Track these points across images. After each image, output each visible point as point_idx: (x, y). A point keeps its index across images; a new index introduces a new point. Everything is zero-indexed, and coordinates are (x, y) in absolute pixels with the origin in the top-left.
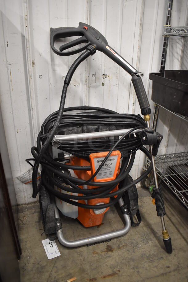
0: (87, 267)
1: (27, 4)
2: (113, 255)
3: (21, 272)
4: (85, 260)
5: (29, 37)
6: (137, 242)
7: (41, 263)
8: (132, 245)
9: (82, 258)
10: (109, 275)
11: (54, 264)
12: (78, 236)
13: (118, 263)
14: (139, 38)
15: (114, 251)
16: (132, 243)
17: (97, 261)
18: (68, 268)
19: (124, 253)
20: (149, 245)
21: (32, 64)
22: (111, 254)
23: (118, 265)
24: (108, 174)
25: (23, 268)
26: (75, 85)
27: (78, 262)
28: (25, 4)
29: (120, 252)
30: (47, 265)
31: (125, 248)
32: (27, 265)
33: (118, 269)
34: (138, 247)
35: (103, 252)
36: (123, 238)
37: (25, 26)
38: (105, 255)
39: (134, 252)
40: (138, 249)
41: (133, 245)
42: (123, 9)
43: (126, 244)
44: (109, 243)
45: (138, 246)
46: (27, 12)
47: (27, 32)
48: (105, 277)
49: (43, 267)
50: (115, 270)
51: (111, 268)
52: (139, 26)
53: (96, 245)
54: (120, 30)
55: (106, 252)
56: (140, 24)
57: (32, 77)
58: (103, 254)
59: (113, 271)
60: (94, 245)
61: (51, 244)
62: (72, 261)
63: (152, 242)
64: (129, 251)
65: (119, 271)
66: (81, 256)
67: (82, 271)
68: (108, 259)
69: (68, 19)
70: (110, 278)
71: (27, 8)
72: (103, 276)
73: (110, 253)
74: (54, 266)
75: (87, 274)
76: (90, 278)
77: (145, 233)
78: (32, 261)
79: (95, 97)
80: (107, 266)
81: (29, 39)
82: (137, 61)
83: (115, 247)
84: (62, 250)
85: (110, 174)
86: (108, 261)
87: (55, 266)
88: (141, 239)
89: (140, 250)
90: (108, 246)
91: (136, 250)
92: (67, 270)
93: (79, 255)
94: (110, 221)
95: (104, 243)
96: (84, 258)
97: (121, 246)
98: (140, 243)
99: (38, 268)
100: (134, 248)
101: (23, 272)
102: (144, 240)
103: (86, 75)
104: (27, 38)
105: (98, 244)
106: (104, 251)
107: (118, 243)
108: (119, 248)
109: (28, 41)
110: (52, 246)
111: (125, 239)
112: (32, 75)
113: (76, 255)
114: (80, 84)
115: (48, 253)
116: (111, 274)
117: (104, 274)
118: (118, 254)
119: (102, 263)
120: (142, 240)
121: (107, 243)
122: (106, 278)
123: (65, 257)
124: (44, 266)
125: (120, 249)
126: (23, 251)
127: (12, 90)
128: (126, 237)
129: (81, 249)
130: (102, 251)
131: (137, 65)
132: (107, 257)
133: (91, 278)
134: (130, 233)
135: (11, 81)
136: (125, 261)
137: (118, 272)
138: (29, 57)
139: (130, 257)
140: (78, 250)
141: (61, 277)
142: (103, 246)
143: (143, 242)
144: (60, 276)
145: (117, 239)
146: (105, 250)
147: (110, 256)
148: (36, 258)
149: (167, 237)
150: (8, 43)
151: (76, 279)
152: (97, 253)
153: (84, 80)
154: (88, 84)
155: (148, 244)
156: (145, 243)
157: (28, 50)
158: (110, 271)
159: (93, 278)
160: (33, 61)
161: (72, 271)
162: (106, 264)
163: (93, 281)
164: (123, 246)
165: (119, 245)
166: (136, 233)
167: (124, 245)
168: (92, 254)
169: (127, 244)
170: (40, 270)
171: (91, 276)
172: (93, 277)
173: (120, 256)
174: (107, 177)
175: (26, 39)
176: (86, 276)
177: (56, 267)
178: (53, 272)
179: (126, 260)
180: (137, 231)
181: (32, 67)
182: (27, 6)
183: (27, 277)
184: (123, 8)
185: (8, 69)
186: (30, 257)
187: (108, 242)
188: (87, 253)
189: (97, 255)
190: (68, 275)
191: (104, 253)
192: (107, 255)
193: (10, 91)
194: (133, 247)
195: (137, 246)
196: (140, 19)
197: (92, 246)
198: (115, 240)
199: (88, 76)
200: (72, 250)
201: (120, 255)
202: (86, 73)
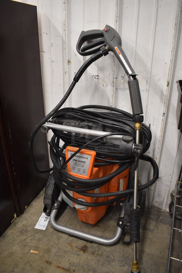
0: (54, 250)
1: (65, 11)
2: (82, 256)
3: (12, 225)
4: (58, 245)
6: (114, 259)
7: (28, 227)
8: (106, 258)
9: (56, 242)
10: (63, 268)
11: (35, 234)
12: (70, 224)
13: (79, 264)
14: (173, 39)
15: (86, 253)
16: (108, 257)
17: (65, 252)
18: (41, 242)
19: (93, 260)
20: (123, 270)
21: (67, 62)
22: (81, 254)
23: (78, 266)
24: (82, 171)
25: (15, 224)
26: (103, 85)
27: (52, 243)
28: (64, 12)
29: (90, 257)
30: (30, 231)
31: (98, 256)
32: (19, 223)
33: (74, 269)
34: (110, 264)
35: (77, 248)
36: (104, 247)
37: (63, 30)
38: (76, 252)
39: (102, 265)
40: (109, 265)
41: (107, 259)
42: (157, 9)
43: (103, 254)
44: (89, 244)
45: (111, 262)
46: (65, 18)
47: (65, 35)
48: (59, 267)
49: (26, 231)
50: (71, 268)
51: (70, 264)
52: (174, 26)
53: (77, 239)
54: (153, 32)
55: (79, 250)
57: (67, 74)
58: (75, 249)
59: (69, 267)
60: (75, 238)
61: (46, 218)
62: (48, 240)
63: (128, 269)
64: (99, 261)
65: (74, 271)
66: (58, 240)
67: (48, 251)
68: (75, 256)
69: (99, 22)
70: (62, 271)
71: (65, 15)
72: (58, 266)
73: (82, 252)
74: (34, 235)
75: (49, 256)
76: (48, 260)
77: (130, 257)
78: (24, 222)
79: (123, 100)
80: (69, 260)
81: (66, 41)
82: (170, 65)
83: (90, 250)
84: (49, 227)
85: (84, 172)
86: (74, 257)
87: (35, 235)
88: (121, 259)
89: (109, 268)
90: (85, 246)
91: (106, 265)
92: (39, 243)
93: (56, 238)
94: (108, 227)
95: (85, 242)
96: (59, 243)
97: (96, 253)
98: (117, 262)
99: (23, 229)
100: (106, 262)
101: (13, 226)
102: (122, 261)
104: (65, 40)
105: (79, 240)
106: (78, 248)
107: (97, 249)
108: (93, 253)
109: (65, 43)
110: (46, 220)
111: (106, 249)
112: (67, 72)
113: (55, 236)
114: (108, 85)
115: (39, 223)
116: (65, 269)
117: (60, 265)
118: (87, 258)
119: (67, 256)
120: (120, 260)
121: (87, 244)
122: (59, 269)
123: (47, 233)
124: (28, 231)
125: (92, 255)
126: (25, 213)
127: (53, 83)
128: (108, 249)
129: (63, 235)
130: (76, 247)
131: (169, 71)
132: (76, 254)
133: (49, 261)
134: (115, 248)
135: (53, 76)
136: (87, 267)
137: (72, 271)
138: (65, 56)
139: (94, 266)
140: (60, 234)
141: (30, 246)
142: (82, 243)
143: (119, 262)
144: (31, 244)
145: (99, 246)
146: (80, 248)
147: (78, 254)
148: (28, 222)
149: (135, 270)
150: (53, 45)
151: (38, 253)
152: (72, 246)
153: (111, 81)
154: (114, 86)
155: (123, 268)
156: (121, 265)
157: (65, 50)
158: (67, 266)
159: (49, 262)
160: (68, 60)
161: (41, 246)
162: (70, 258)
163: (48, 263)
164: (98, 255)
165: (95, 251)
166: (122, 251)
167: (100, 253)
168: (67, 244)
169: (104, 255)
170: (23, 232)
171: (50, 259)
172: (50, 261)
173: (87, 261)
174: (81, 174)
175: (64, 41)
176: (47, 256)
177: (34, 236)
178: (29, 239)
179: (88, 266)
180: (123, 250)
181: (67, 65)
182: (65, 13)
183: (12, 231)
184: (158, 7)
185: (51, 65)
186: (26, 219)
187: (88, 243)
188: (64, 241)
189: (69, 247)
190: (36, 247)
191: (77, 249)
192: (77, 253)
193: (52, 83)
194: (106, 261)
195: (110, 262)
197: (73, 238)
198: (96, 245)
199: (115, 78)
200: (56, 232)
201: (88, 259)
202: (113, 75)
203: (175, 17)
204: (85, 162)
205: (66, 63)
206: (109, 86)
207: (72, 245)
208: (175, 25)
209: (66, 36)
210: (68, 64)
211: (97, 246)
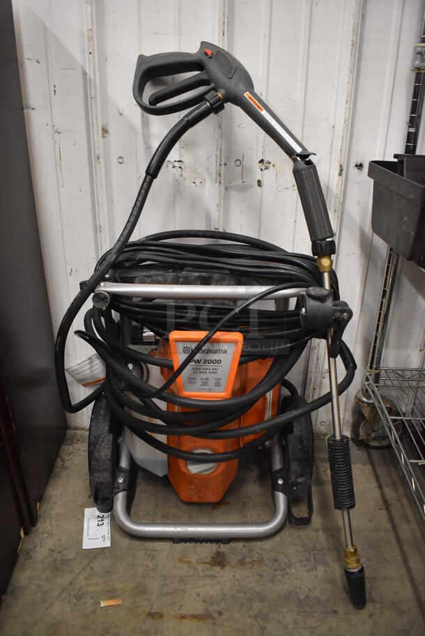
0: (154, 585)
1: (92, 5)
2: (222, 576)
3: (21, 559)
4: (156, 569)
5: (95, 76)
6: (289, 562)
7: (65, 552)
8: (273, 565)
9: (151, 565)
10: (194, 617)
11: (91, 561)
12: (163, 516)
13: (225, 595)
14: (349, 76)
15: (228, 568)
16: (276, 561)
17: (181, 579)
18: (114, 576)
19: (248, 577)
20: (317, 576)
21: (101, 132)
22: (219, 572)
23: (223, 600)
24: (212, 383)
25: (28, 554)
26: (194, 183)
27: (140, 570)
28: (89, 7)
29: (240, 573)
30: (75, 559)
31: (255, 566)
32: (38, 549)
33: (218, 609)
34: (288, 573)
35: (203, 563)
36: (259, 544)
37: (87, 53)
38: (203, 572)
39: (272, 580)
40: (286, 576)
41: (276, 566)
42: (311, 8)
43: (262, 559)
44: (224, 548)
45: (288, 570)
46: (92, 22)
47: (92, 64)
48: (183, 617)
49: (66, 562)
50: (211, 609)
51: (204, 602)
52: (350, 47)
53: (193, 544)
54: (303, 58)
55: (209, 566)
56: (351, 43)
57: (102, 160)
58: (200, 567)
59: (207, 610)
60: (188, 544)
61: (100, 519)
62: (129, 565)
63: (326, 571)
64: (262, 576)
65: (220, 614)
66: (152, 559)
67: (141, 590)
68: (206, 581)
70: (195, 622)
71: (91, 14)
72: (181, 614)
73: (217, 569)
74: (88, 565)
75: (149, 600)
76: (151, 610)
77: (318, 546)
78: (50, 543)
79: (241, 213)
80: (198, 595)
81: (95, 80)
82: (343, 131)
83: (233, 558)
84: (117, 536)
85: (218, 384)
86: (205, 585)
87: (91, 565)
88: (303, 556)
89: (288, 581)
90: (219, 554)
91: (280, 578)
92: (111, 580)
93: (146, 557)
94: (246, 500)
95: (214, 544)
96: (157, 566)
97: (248, 560)
98: (297, 564)
99: (55, 560)
100: (278, 572)
101: (26, 560)
102: (307, 560)
103: (218, 161)
104: (92, 77)
105: (198, 544)
106: (205, 563)
107: (245, 552)
108: (242, 563)
109: (92, 83)
110: (101, 523)
111: (264, 547)
112: (102, 155)
113: (142, 553)
114: (205, 180)
115: (88, 535)
116: (200, 615)
117: (184, 611)
118: (234, 576)
119: (190, 586)
120: (303, 558)
121: (220, 547)
122: (186, 620)
123: (119, 553)
124: (69, 560)
125: (242, 567)
126: (40, 520)
127: (63, 186)
128: (267, 545)
129: (158, 545)
130: (200, 561)
131: (342, 142)
132: (205, 576)
133: (153, 611)
134: (281, 538)
135: (60, 167)
136: (243, 595)
137: (216, 615)
138: (94, 117)
139: (257, 589)
140: (150, 545)
141: (92, 592)
142: (207, 550)
143: (303, 564)
144: (92, 589)
145: (246, 544)
146: (208, 561)
147: (213, 576)
148: (60, 540)
149: (355, 565)
150: (56, 89)
151: (120, 603)
152: (189, 562)
153: (213, 170)
154: (222, 182)
155: (315, 573)
156: (308, 568)
157: (93, 103)
158: (199, 608)
159: (156, 613)
160: (103, 125)
161: (119, 586)
162: (199, 590)
163: (154, 618)
164: (253, 563)
165: (244, 558)
166: (297, 540)
167: (255, 559)
168: (177, 561)
169: (265, 559)
170: (58, 566)
171: (155, 607)
172: (157, 611)
173: (237, 583)
174: (210, 390)
175: (90, 80)
176: (143, 603)
177: (92, 568)
178: (81, 577)
179: (245, 594)
180: (299, 537)
181: (101, 139)
182: (92, 10)
183: (28, 573)
184: (312, 5)
185: (55, 142)
186: (51, 535)
187: (222, 545)
188: (167, 556)
189: (185, 566)
190: (108, 591)
191: (203, 565)
192: (208, 572)
193: (58, 188)
194: (275, 571)
195: (285, 570)
196: (353, 31)
197: (183, 544)
198: (240, 545)
199: (223, 163)
200: (137, 543)
201: (237, 580)
202: (218, 157)
203: (351, 29)
204: (219, 362)
205: (98, 133)
206: (208, 183)
207: (189, 559)
208: (353, 45)
209: (94, 68)
210: (103, 137)
211: (244, 546)
